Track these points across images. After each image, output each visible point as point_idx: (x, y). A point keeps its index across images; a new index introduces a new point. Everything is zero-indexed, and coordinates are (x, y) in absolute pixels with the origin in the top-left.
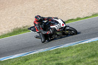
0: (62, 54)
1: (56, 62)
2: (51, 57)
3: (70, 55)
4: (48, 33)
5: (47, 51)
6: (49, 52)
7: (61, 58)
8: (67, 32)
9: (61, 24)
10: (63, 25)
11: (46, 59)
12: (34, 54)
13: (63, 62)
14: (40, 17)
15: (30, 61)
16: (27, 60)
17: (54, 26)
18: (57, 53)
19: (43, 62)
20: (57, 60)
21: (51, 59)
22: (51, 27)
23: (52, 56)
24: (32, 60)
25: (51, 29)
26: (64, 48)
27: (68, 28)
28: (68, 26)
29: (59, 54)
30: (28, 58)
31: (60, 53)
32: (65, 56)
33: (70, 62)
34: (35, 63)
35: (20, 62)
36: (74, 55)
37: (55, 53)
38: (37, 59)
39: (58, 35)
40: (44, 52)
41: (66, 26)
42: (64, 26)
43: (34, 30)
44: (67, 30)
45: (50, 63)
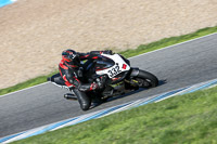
0: (180, 109)
1: (166, 128)
2: (157, 118)
3: (198, 111)
4: (93, 86)
5: (148, 104)
6: (153, 107)
7: (178, 120)
8: (134, 83)
9: (121, 66)
10: (124, 67)
11: (145, 123)
12: (120, 113)
13: (182, 127)
14: (74, 52)
15: (110, 129)
16: (104, 126)
17: (105, 72)
18: (170, 108)
19: (139, 130)
20: (168, 123)
21: (157, 122)
22: (98, 73)
23: (158, 114)
24: (116, 127)
25: (99, 77)
26: (184, 96)
27: (136, 73)
28: (137, 69)
29: (173, 111)
30: (107, 123)
31: (176, 107)
32: (186, 115)
33: (197, 127)
34: (122, 133)
35: (89, 132)
36: (207, 110)
37: (165, 107)
38: (126, 124)
39: (115, 91)
41: (131, 69)
42: (128, 68)
43: (61, 83)
44: (135, 78)
45: (155, 132)
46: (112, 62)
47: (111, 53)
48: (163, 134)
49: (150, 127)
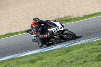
2: (94, 49)
5: (89, 42)
9: (59, 27)
11: (88, 51)
15: (71, 53)
16: (68, 51)
19: (85, 54)
20: (99, 51)
23: (94, 47)
24: (74, 52)
28: (67, 30)
30: (70, 49)
34: (77, 54)
37: (97, 44)
38: (78, 51)
40: (86, 43)
45: (93, 55)
46: (56, 26)
47: (56, 21)
48: (97, 56)
49: (90, 53)
